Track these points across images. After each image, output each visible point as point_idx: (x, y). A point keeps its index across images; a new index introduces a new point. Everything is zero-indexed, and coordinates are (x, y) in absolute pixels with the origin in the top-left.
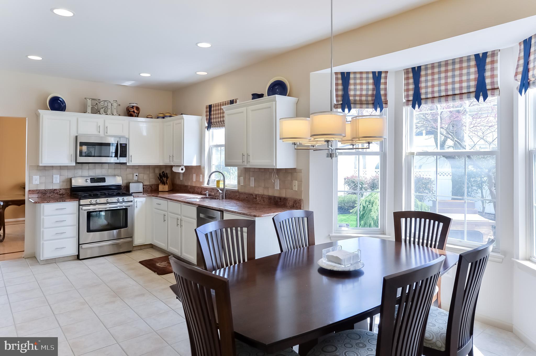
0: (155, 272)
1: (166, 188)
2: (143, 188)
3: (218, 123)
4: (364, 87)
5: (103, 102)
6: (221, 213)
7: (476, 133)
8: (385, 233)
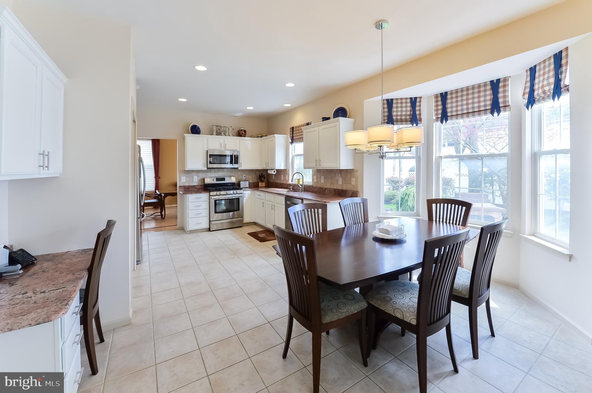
0: (258, 240)
1: (264, 184)
2: (249, 185)
3: (298, 140)
4: (404, 109)
5: (223, 128)
6: (301, 201)
7: (489, 143)
8: (419, 215)
